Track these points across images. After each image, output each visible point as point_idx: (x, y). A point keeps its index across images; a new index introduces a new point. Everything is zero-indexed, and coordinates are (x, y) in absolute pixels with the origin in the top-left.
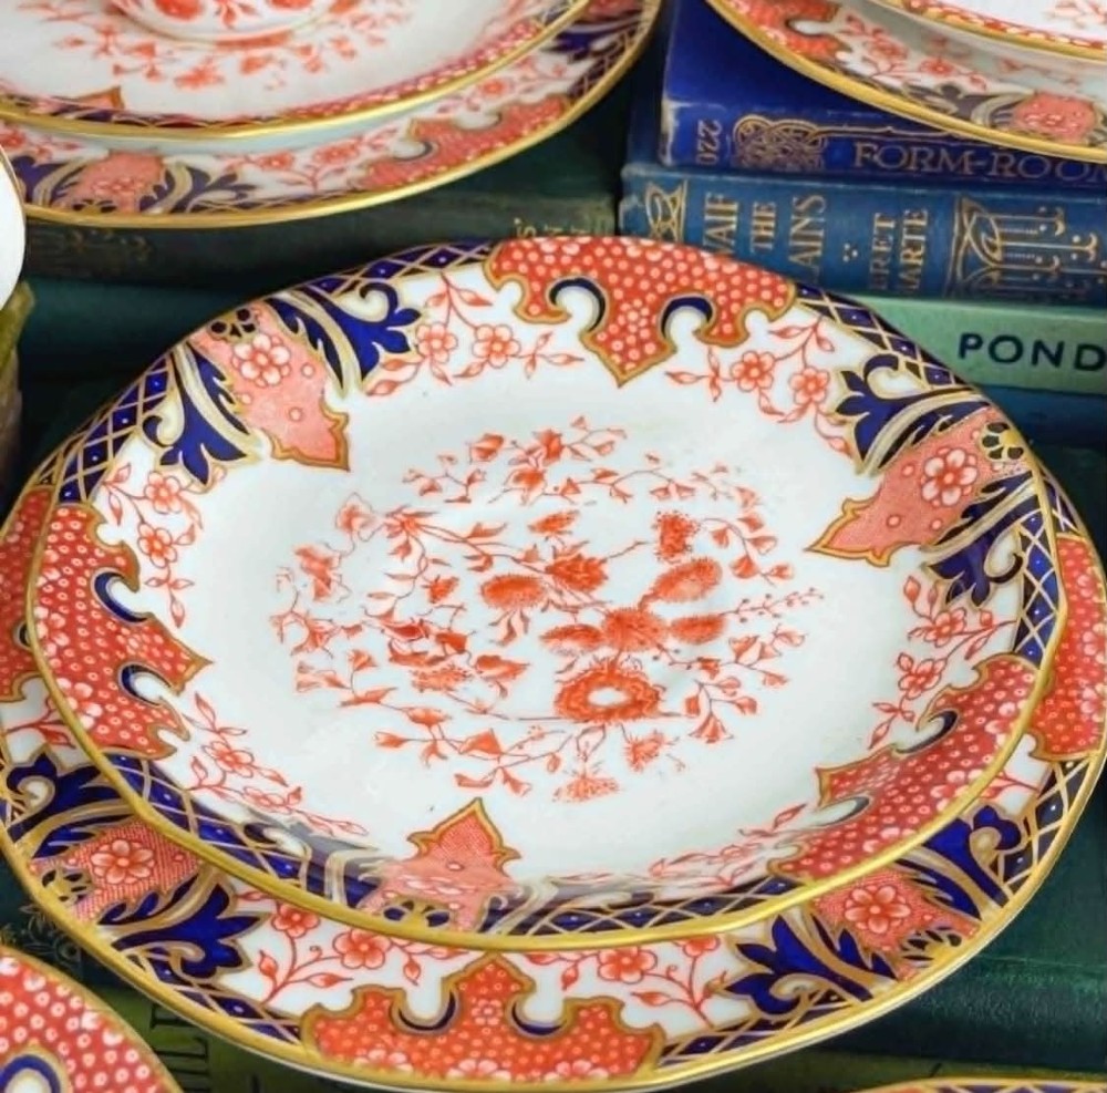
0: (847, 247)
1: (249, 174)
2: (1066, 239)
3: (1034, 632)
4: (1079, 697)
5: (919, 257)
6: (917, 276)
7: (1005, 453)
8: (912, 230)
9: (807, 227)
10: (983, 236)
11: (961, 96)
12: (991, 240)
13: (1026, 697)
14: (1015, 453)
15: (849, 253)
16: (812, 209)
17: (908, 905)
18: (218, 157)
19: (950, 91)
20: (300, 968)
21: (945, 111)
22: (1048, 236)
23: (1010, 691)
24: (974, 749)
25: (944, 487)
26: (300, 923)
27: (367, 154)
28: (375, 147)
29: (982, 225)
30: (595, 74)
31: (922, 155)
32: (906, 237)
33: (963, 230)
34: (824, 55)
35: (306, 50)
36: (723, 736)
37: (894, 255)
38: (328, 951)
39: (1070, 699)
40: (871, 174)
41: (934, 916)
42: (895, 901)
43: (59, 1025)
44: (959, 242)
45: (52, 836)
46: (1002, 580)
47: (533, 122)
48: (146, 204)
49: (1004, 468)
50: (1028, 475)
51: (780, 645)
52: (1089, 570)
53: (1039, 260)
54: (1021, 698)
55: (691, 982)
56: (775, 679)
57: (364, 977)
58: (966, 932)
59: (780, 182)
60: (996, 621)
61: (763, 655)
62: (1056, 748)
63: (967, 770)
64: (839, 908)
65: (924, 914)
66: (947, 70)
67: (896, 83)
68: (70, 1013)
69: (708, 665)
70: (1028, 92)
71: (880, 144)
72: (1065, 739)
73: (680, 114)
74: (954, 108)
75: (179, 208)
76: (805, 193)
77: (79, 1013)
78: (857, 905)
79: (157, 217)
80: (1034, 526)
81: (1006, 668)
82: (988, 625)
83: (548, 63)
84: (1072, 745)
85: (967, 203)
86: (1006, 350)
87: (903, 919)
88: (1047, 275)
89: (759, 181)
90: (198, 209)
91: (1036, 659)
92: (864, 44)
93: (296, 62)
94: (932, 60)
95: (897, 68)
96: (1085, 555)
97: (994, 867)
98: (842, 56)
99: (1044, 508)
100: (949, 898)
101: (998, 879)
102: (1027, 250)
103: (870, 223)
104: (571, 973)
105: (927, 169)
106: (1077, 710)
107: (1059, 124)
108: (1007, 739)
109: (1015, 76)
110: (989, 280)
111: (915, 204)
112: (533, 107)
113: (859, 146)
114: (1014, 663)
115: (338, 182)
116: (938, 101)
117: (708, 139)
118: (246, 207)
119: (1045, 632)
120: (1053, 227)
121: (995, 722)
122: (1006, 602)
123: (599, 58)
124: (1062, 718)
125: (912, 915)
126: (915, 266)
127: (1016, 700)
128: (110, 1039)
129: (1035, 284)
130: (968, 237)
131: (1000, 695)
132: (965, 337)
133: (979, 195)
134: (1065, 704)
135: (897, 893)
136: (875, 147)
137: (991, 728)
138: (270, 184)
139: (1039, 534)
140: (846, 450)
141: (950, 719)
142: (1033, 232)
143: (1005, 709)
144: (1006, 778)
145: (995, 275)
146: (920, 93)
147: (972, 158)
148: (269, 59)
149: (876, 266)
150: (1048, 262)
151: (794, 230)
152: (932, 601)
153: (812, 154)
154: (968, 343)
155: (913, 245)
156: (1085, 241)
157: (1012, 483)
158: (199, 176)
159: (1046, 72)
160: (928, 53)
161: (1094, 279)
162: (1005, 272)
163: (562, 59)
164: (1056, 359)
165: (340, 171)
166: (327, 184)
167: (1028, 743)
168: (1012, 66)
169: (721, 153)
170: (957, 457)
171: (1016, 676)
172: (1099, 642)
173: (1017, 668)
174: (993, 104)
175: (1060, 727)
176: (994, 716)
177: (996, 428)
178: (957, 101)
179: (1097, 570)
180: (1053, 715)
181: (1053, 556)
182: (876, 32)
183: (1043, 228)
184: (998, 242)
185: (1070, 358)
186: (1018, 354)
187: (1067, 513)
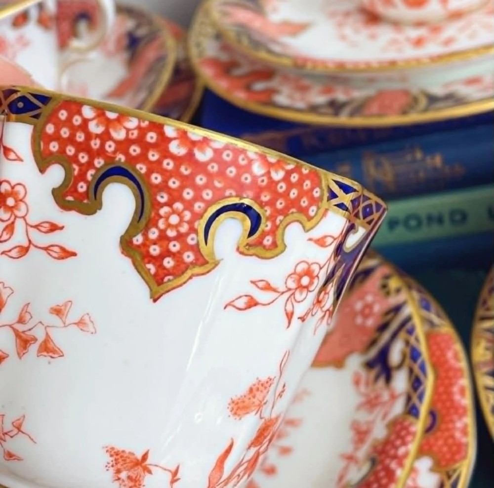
3: (415, 400)
4: (454, 428)
7: (393, 292)
13: (413, 441)
14: (398, 291)
19: (332, 104)
22: (413, 161)
23: (403, 438)
24: (384, 481)
25: (366, 316)
33: (368, 168)
39: (449, 430)
44: (368, 174)
46: (399, 367)
49: (393, 301)
50: (405, 303)
51: (290, 429)
52: (453, 348)
54: (410, 442)
56: (285, 451)
60: (396, 394)
62: (444, 463)
72: (448, 456)
80: (411, 332)
81: (401, 423)
82: (393, 397)
84: (453, 460)
86: (413, 223)
91: (416, 415)
95: (306, 97)
98: (275, 98)
99: (417, 321)
106: (452, 437)
107: (389, 107)
108: (403, 470)
114: (405, 420)
116: (323, 110)
119: (421, 398)
120: (414, 156)
121: (395, 462)
124: (446, 444)
127: (404, 443)
131: (398, 442)
134: (446, 434)
137: (393, 465)
139: (414, 336)
141: (374, 462)
143: (401, 451)
145: (393, 188)
152: (367, 384)
154: (392, 223)
156: (433, 158)
157: (397, 309)
164: (440, 222)
167: (425, 464)
168: (372, 80)
170: (369, 298)
171: (406, 428)
172: (462, 391)
173: (406, 423)
174: (355, 105)
175: (445, 449)
176: (395, 457)
177: (387, 277)
178: (335, 107)
179: (458, 347)
180: (440, 442)
181: (423, 348)
182: (297, 80)
183: (409, 158)
184: (388, 169)
185: (446, 219)
186: (420, 223)
187: (438, 315)
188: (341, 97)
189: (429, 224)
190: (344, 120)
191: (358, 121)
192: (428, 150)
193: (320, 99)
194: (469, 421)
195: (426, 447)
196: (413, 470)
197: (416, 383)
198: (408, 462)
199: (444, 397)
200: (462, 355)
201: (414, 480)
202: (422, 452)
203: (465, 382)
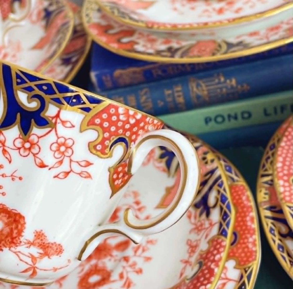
2: (225, 82)
3: (224, 226)
4: (248, 242)
5: (182, 100)
6: (183, 105)
7: (209, 162)
8: (178, 92)
10: (200, 88)
13: (224, 251)
14: (212, 161)
15: (160, 104)
16: (146, 94)
19: (170, 49)
22: (219, 83)
23: (218, 250)
24: (208, 276)
32: (176, 94)
33: (192, 88)
34: (130, 48)
36: (132, 285)
37: (174, 101)
39: (245, 243)
40: (160, 78)
44: (193, 91)
46: (215, 206)
49: (210, 167)
50: (217, 168)
51: (149, 246)
52: (246, 194)
53: (219, 91)
54: (222, 252)
56: (148, 259)
60: (213, 223)
61: (144, 250)
62: (242, 263)
63: (206, 285)
66: (169, 42)
67: (152, 51)
69: (126, 259)
70: (195, 42)
72: (245, 259)
73: (97, 76)
74: (170, 55)
76: (142, 89)
80: (220, 186)
81: (217, 241)
82: (211, 225)
83: (60, 69)
84: (248, 261)
85: (192, 79)
86: (219, 119)
88: (223, 95)
89: (127, 89)
91: (226, 236)
94: (165, 40)
95: (154, 46)
96: (244, 188)
98: (136, 46)
99: (224, 179)
102: (214, 89)
103: (164, 93)
105: (176, 72)
106: (247, 247)
107: (204, 51)
108: (218, 269)
111: (176, 84)
113: (153, 71)
114: (218, 238)
116: (165, 54)
117: (107, 81)
119: (228, 225)
120: (220, 80)
121: (213, 264)
122: (215, 215)
123: (73, 64)
124: (243, 252)
126: (182, 102)
127: (219, 253)
130: (195, 89)
131: (215, 252)
134: (244, 246)
137: (213, 266)
139: (223, 188)
140: (164, 170)
141: (201, 264)
142: (213, 83)
143: (217, 257)
144: (227, 279)
145: (207, 99)
146: (159, 53)
149: (170, 105)
150: (222, 91)
151: (142, 101)
152: (195, 218)
154: (207, 120)
155: (179, 96)
156: (231, 81)
157: (212, 172)
162: (210, 97)
164: (236, 118)
167: (231, 264)
168: (192, 35)
171: (220, 244)
172: (252, 219)
173: (220, 240)
174: (183, 50)
175: (243, 255)
176: (214, 261)
177: (205, 153)
178: (172, 51)
179: (249, 193)
180: (240, 251)
181: (228, 195)
182: (148, 35)
183: (217, 81)
184: (204, 88)
185: (239, 117)
186: (224, 120)
187: (236, 175)
188: (175, 45)
189: (229, 120)
190: (177, 59)
191: (186, 60)
192: (228, 76)
193: (163, 47)
194: (257, 237)
195: (231, 254)
196: (224, 268)
197: (225, 216)
198: (221, 264)
199: (242, 223)
200: (251, 198)
201: (225, 274)
202: (229, 257)
203: (254, 214)
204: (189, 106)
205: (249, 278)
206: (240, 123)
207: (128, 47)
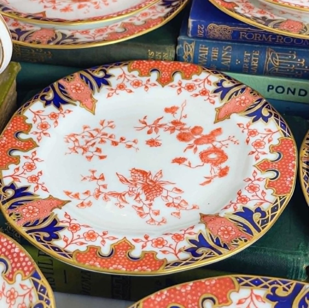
0: (237, 60)
1: (77, 35)
2: (296, 60)
4: (286, 180)
5: (256, 64)
6: (256, 69)
8: (255, 56)
9: (227, 55)
10: (274, 59)
11: (266, 20)
12: (276, 59)
15: (238, 62)
16: (228, 50)
17: (235, 231)
18: (70, 30)
19: (264, 18)
20: (74, 240)
21: (261, 23)
22: (291, 59)
26: (75, 229)
27: (109, 31)
28: (111, 29)
29: (274, 56)
30: (172, 12)
31: (258, 36)
32: (253, 58)
33: (268, 57)
34: (231, 8)
35: (96, 3)
37: (250, 63)
38: (82, 236)
39: (284, 180)
40: (244, 41)
41: (241, 234)
42: (232, 230)
43: (9, 251)
44: (267, 60)
45: (13, 204)
47: (154, 24)
48: (49, 42)
52: (293, 147)
53: (289, 65)
55: (175, 248)
57: (90, 243)
58: (249, 239)
59: (220, 42)
62: (279, 193)
64: (216, 232)
65: (239, 234)
66: (264, 13)
67: (249, 16)
68: (12, 248)
70: (285, 19)
71: (247, 33)
72: (281, 191)
73: (193, 23)
74: (264, 23)
75: (58, 43)
76: (226, 45)
77: (14, 248)
78: (222, 231)
79: (52, 46)
83: (160, 8)
84: (283, 192)
85: (270, 49)
86: (280, 90)
87: (233, 235)
88: (290, 70)
89: (214, 42)
90: (62, 44)
92: (243, 5)
93: (93, 6)
94: (260, 10)
95: (251, 12)
96: (292, 143)
97: (258, 223)
98: (236, 8)
100: (246, 230)
101: (259, 226)
102: (286, 63)
103: (244, 54)
104: (145, 245)
105: (260, 40)
106: (285, 183)
107: (292, 28)
109: (283, 15)
110: (275, 70)
111: (256, 49)
112: (154, 20)
113: (241, 33)
115: (101, 38)
116: (260, 21)
117: (201, 30)
118: (76, 44)
120: (293, 56)
123: (173, 8)
124: (281, 186)
125: (235, 234)
126: (255, 66)
128: (22, 255)
129: (288, 72)
130: (270, 58)
132: (269, 86)
133: (273, 47)
134: (282, 182)
135: (232, 228)
136: (245, 33)
138: (82, 38)
142: (287, 58)
144: (265, 200)
145: (277, 69)
146: (255, 19)
147: (272, 37)
148: (85, 5)
149: (245, 66)
150: (291, 66)
151: (223, 55)
153: (228, 35)
154: (270, 88)
155: (255, 60)
156: (301, 61)
158: (64, 35)
159: (292, 15)
160: (260, 8)
161: (303, 71)
162: (280, 69)
163: (163, 7)
164: (293, 93)
165: (102, 35)
166: (97, 38)
167: (270, 191)
168: (283, 13)
169: (204, 34)
172: (293, 166)
174: (275, 22)
175: (280, 188)
178: (267, 22)
179: (295, 147)
180: (279, 184)
182: (246, 2)
183: (290, 57)
184: (278, 60)
185: (297, 92)
186: (284, 91)
187: (288, 132)
188: (269, 17)
189: (288, 93)
190: (269, 28)
191: (276, 31)
192: (299, 55)
193: (259, 15)
194: (294, 178)
200: (296, 151)
201: (264, 197)
202: (269, 187)
203: (295, 162)
204: (260, 72)
205: (282, 203)
206: (295, 97)
207: (230, 6)
